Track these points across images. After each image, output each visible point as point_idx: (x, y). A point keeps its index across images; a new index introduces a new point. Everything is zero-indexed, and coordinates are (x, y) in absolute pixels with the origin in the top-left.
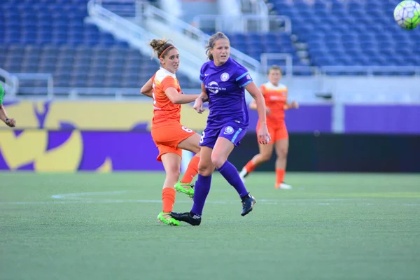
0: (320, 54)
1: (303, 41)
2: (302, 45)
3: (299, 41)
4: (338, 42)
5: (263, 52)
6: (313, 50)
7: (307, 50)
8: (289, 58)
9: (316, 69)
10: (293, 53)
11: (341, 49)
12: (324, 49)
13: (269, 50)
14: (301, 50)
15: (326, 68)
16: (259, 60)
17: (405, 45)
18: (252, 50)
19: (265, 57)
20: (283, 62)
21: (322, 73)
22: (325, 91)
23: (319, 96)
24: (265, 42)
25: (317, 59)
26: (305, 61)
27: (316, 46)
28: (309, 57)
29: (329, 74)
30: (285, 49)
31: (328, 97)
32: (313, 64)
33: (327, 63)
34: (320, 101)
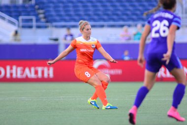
0: (51, 16)
1: (42, 9)
2: (41, 11)
3: (39, 9)
4: (61, 9)
5: (20, 15)
6: (47, 14)
7: (44, 13)
8: (34, 18)
9: (48, 24)
10: (37, 15)
11: (63, 13)
12: (53, 13)
13: (23, 14)
14: (41, 14)
15: (55, 24)
16: (18, 20)
18: (13, 14)
19: (21, 18)
20: (31, 20)
21: (53, 26)
22: (54, 37)
23: (51, 39)
24: (20, 9)
25: (50, 18)
26: (43, 20)
27: (49, 11)
28: (45, 17)
29: (56, 27)
30: (32, 13)
31: (56, 40)
32: (47, 22)
33: (55, 21)
34: (52, 42)
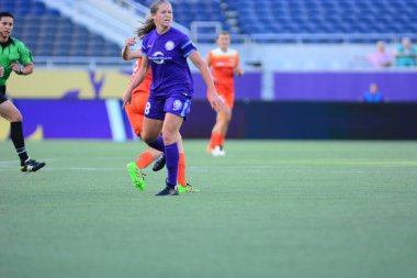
0: (250, 22)
1: (233, 9)
2: (231, 13)
3: (228, 9)
4: (267, 10)
5: (192, 20)
6: (242, 18)
7: (237, 18)
8: (218, 25)
9: (245, 37)
10: (223, 20)
11: (270, 17)
12: (253, 17)
13: (199, 17)
14: (232, 18)
15: (255, 36)
16: (189, 28)
17: (334, 12)
18: (183, 18)
19: (195, 25)
20: (212, 29)
21: (252, 41)
22: (254, 59)
23: (249, 64)
24: (194, 10)
25: (247, 26)
26: (235, 29)
27: (245, 14)
28: (239, 25)
29: (258, 41)
30: (215, 17)
31: (258, 65)
32: (243, 32)
33: (257, 31)
34: (251, 69)
